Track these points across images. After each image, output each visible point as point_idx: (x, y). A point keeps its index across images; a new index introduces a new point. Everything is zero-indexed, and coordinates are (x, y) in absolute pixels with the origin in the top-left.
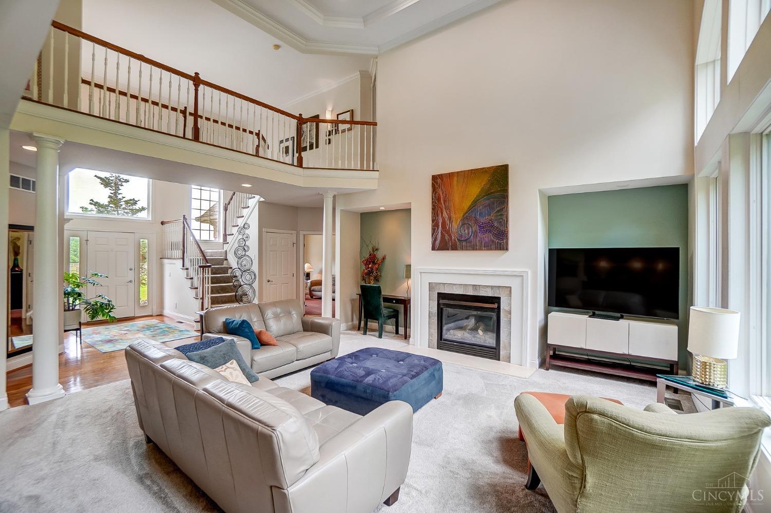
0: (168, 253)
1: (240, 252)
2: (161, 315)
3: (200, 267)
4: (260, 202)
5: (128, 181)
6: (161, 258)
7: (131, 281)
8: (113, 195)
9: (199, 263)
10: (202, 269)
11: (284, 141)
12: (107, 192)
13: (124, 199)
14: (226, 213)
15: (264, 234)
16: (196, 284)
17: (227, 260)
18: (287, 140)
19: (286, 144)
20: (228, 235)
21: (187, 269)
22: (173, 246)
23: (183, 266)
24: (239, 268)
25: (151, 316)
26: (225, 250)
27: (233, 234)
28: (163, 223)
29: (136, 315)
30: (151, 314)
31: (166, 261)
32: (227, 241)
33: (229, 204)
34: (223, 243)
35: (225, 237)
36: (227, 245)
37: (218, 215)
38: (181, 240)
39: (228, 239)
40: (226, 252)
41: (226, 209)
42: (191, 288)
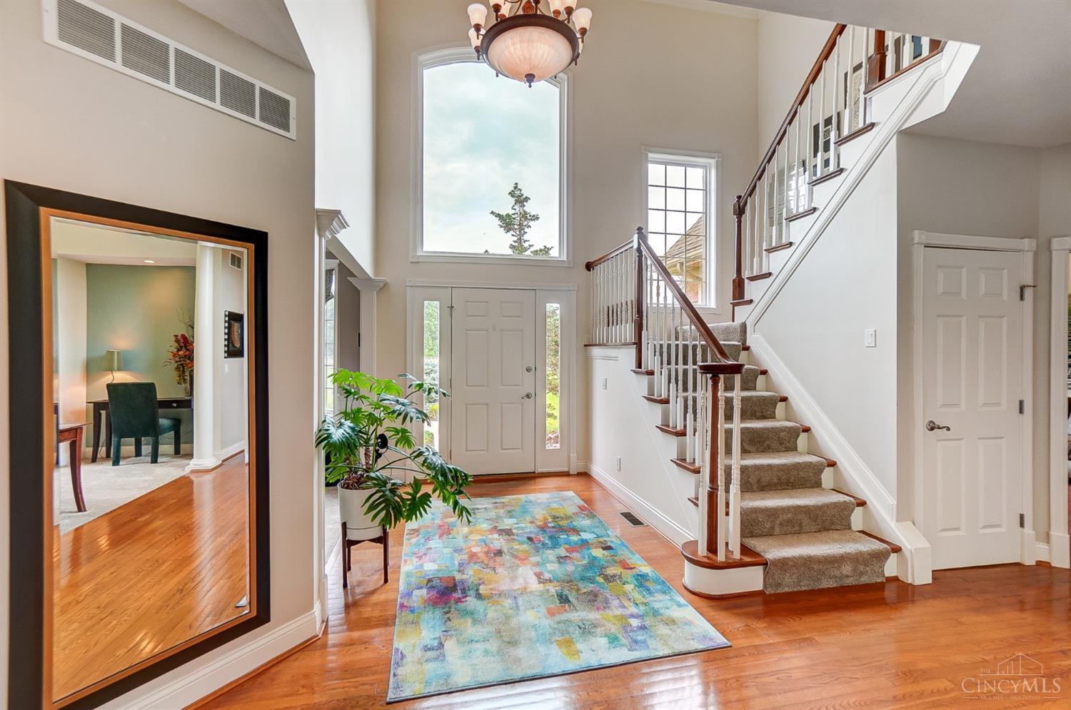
0: (601, 332)
2: (585, 475)
3: (706, 369)
4: (902, 136)
5: (538, 218)
6: (585, 346)
7: (528, 396)
8: (516, 244)
9: (699, 358)
10: (709, 374)
12: (509, 238)
13: (532, 249)
14: (739, 222)
15: (919, 254)
16: (677, 421)
17: (747, 349)
20: (752, 279)
21: (651, 373)
22: (612, 317)
23: (639, 366)
25: (566, 474)
26: (738, 321)
27: (770, 274)
28: (589, 266)
29: (539, 470)
30: (566, 469)
31: (596, 352)
32: (747, 298)
33: (750, 195)
34: (734, 305)
35: (739, 286)
36: (748, 308)
37: (703, 246)
38: (631, 296)
39: (751, 290)
40: (744, 326)
41: (740, 212)
42: (662, 430)
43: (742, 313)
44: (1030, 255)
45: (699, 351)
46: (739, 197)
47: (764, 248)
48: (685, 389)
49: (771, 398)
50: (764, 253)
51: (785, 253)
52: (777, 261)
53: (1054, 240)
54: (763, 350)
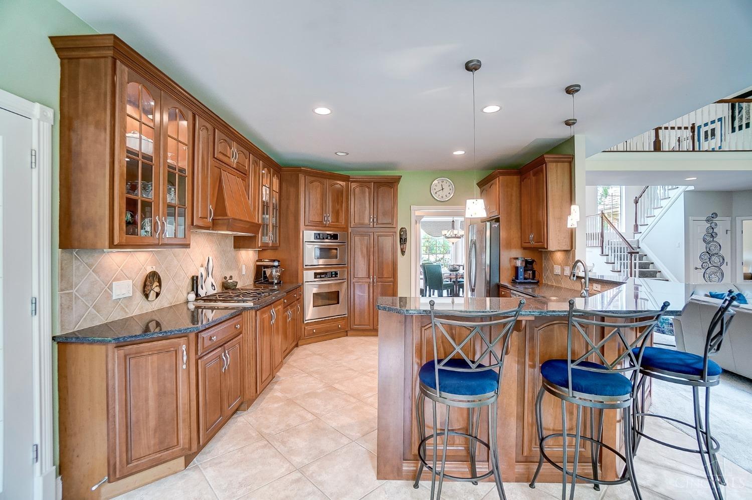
1: (709, 239)
3: (629, 253)
4: (686, 192)
10: (630, 254)
11: (709, 123)
14: (636, 206)
15: (691, 223)
16: (618, 268)
17: (639, 247)
18: (713, 122)
19: (713, 126)
20: (641, 225)
21: (607, 255)
23: (602, 253)
24: (707, 252)
26: (636, 239)
27: (647, 225)
32: (639, 231)
33: (640, 197)
34: (634, 233)
35: (636, 226)
36: (640, 234)
37: (620, 208)
38: (599, 231)
39: (640, 229)
40: (638, 241)
41: (636, 202)
42: (612, 271)
43: (637, 236)
44: (730, 222)
45: (625, 249)
46: (636, 197)
47: (646, 216)
48: (621, 260)
49: (648, 263)
50: (645, 218)
51: (652, 219)
52: (649, 221)
53: (737, 217)
54: (645, 248)
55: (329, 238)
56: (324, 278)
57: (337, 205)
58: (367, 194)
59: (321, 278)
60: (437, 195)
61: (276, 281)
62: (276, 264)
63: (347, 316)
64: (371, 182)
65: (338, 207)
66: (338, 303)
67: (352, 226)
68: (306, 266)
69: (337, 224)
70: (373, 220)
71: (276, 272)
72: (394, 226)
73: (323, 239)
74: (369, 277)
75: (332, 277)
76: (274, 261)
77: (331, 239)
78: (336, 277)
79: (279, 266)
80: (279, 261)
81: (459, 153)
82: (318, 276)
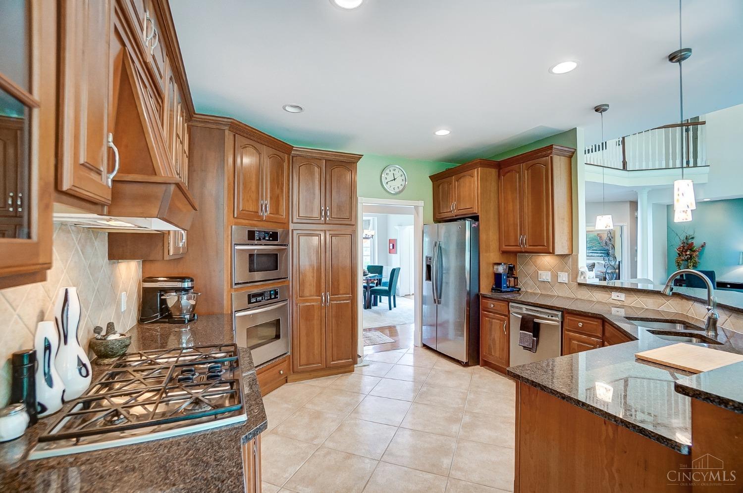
55: (267, 238)
56: (260, 301)
57: (276, 187)
58: (317, 176)
59: (256, 302)
60: (388, 185)
61: (187, 317)
62: (187, 285)
63: (289, 354)
64: (324, 158)
65: (278, 191)
66: (278, 337)
67: (295, 220)
68: (236, 284)
69: (276, 216)
70: (326, 213)
71: (188, 299)
72: (353, 223)
73: (260, 239)
74: (320, 295)
75: (271, 299)
76: (182, 279)
77: (269, 240)
78: (276, 298)
79: (192, 288)
80: (192, 280)
81: (443, 132)
82: (253, 300)
